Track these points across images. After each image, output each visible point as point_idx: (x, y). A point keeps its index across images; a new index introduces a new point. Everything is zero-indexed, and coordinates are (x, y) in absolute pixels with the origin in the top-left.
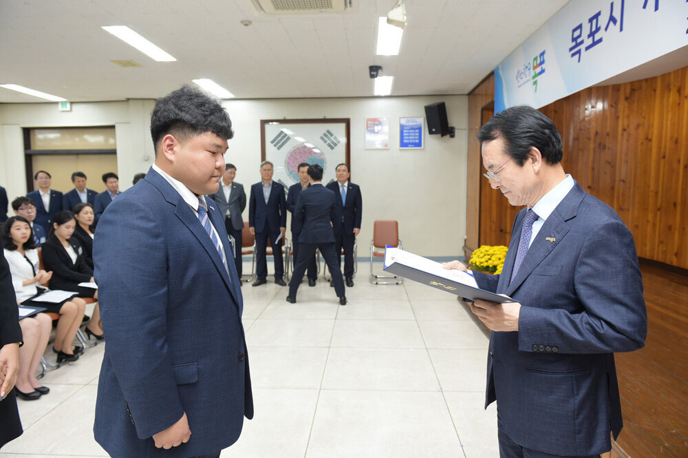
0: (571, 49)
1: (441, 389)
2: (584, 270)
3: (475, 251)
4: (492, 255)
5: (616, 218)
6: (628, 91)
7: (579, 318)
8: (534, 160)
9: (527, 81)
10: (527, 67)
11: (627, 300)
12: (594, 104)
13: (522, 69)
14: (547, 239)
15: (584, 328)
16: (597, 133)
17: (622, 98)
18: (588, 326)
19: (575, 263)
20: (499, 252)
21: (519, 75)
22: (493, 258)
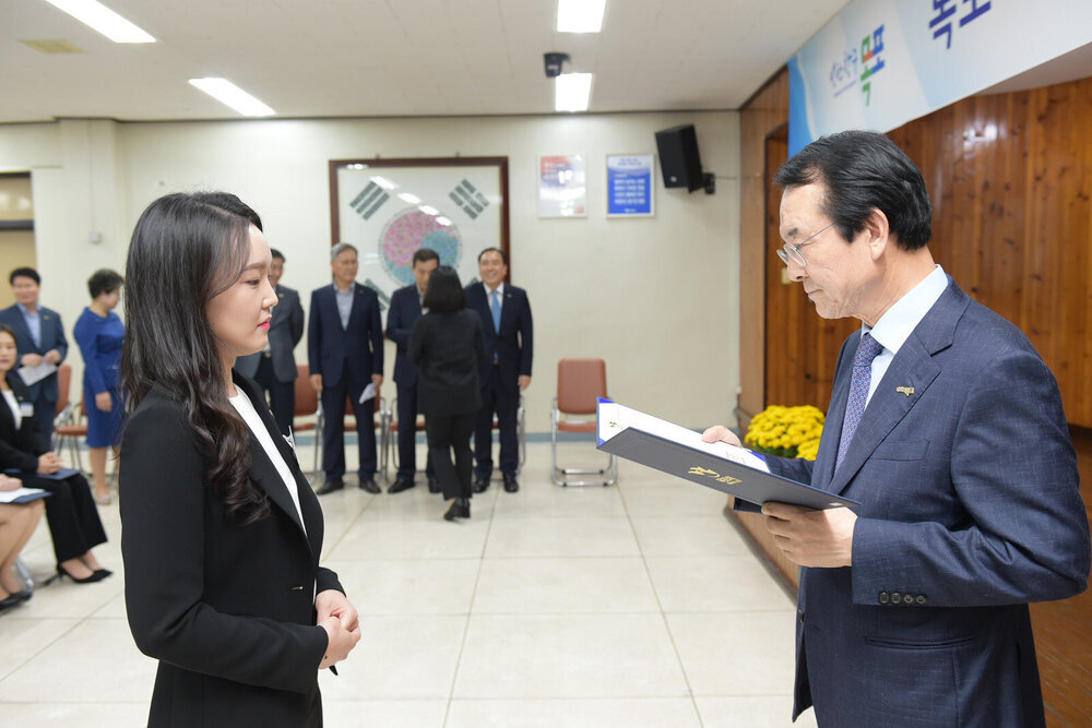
0: (933, 23)
1: (690, 691)
2: (969, 448)
3: (757, 417)
4: (789, 424)
5: (1024, 348)
6: (1044, 103)
7: (967, 538)
8: (875, 234)
9: (851, 85)
10: (850, 57)
11: (1051, 502)
12: (979, 129)
13: (840, 59)
14: (899, 389)
15: (973, 556)
16: (986, 186)
17: (1032, 115)
18: (983, 555)
19: (952, 436)
20: (801, 419)
21: (836, 72)
22: (791, 431)
